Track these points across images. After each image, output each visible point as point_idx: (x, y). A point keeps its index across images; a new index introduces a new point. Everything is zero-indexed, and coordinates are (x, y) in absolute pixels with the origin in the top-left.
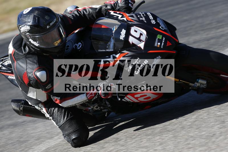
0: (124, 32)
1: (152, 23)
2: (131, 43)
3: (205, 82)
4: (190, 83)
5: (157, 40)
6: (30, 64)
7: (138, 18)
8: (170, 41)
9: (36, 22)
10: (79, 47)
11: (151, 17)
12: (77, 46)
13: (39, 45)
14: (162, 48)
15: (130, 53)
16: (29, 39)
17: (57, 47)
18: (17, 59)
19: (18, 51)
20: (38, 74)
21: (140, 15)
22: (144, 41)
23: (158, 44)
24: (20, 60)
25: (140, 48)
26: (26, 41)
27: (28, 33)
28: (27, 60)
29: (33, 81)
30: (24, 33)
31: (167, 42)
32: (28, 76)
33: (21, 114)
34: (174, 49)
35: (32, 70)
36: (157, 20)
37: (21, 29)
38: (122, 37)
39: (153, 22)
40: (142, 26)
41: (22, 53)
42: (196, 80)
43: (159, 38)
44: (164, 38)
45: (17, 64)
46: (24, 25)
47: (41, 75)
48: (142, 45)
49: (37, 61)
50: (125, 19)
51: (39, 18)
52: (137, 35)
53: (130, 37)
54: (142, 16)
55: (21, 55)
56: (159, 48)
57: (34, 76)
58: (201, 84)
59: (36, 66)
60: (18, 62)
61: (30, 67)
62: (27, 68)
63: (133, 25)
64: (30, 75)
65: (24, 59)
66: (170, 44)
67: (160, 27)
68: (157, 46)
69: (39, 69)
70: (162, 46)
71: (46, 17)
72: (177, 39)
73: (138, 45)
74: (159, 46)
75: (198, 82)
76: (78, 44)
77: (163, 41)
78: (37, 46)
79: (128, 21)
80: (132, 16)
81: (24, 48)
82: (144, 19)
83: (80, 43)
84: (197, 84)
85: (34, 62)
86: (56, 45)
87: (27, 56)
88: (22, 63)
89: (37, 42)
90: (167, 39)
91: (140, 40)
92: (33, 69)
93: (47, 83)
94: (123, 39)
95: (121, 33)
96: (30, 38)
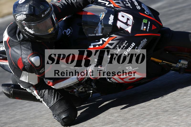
0: (112, 17)
1: (137, 8)
2: (119, 28)
3: (186, 63)
4: (173, 64)
5: (143, 24)
6: (25, 50)
7: (124, 4)
8: (155, 25)
9: (32, 11)
10: (68, 32)
11: (136, 3)
12: (66, 32)
13: (34, 32)
14: (148, 31)
15: (118, 37)
16: (24, 27)
17: (50, 34)
18: (11, 46)
19: (13, 38)
20: (33, 59)
21: (126, 1)
22: (130, 26)
23: (144, 28)
24: (15, 47)
25: (127, 32)
26: (21, 29)
27: (24, 22)
28: (21, 46)
29: (28, 66)
30: (20, 21)
31: (152, 26)
32: (23, 61)
33: (11, 97)
34: (159, 32)
35: (26, 56)
36: (142, 6)
37: (17, 17)
38: (111, 22)
39: (139, 8)
40: (128, 12)
41: (17, 40)
42: (179, 60)
43: (144, 22)
44: (149, 23)
45: (12, 50)
46: (19, 14)
47: (35, 60)
48: (129, 29)
49: (31, 47)
50: (112, 5)
51: (34, 8)
52: (125, 20)
53: (118, 22)
54: (128, 2)
55: (16, 42)
56: (145, 32)
57: (28, 61)
58: (183, 64)
59: (30, 52)
60: (13, 48)
61: (25, 53)
62: (22, 54)
63: (120, 11)
64: (25, 60)
65: (19, 46)
66: (155, 28)
67: (145, 12)
68: (143, 29)
69: (33, 54)
70: (148, 29)
71: (41, 6)
72: (161, 23)
73: (126, 29)
74: (145, 29)
75: (180, 63)
76: (67, 30)
77: (149, 25)
78: (32, 33)
79: (115, 7)
80: (119, 3)
81: (19, 35)
82: (129, 5)
83: (69, 30)
84: (178, 65)
85: (28, 49)
86: (50, 32)
87: (22, 43)
88: (17, 49)
89: (33, 30)
90: (152, 23)
91: (128, 24)
92: (28, 55)
93: (40, 67)
94: (111, 24)
95: (110, 18)
96: (26, 25)
